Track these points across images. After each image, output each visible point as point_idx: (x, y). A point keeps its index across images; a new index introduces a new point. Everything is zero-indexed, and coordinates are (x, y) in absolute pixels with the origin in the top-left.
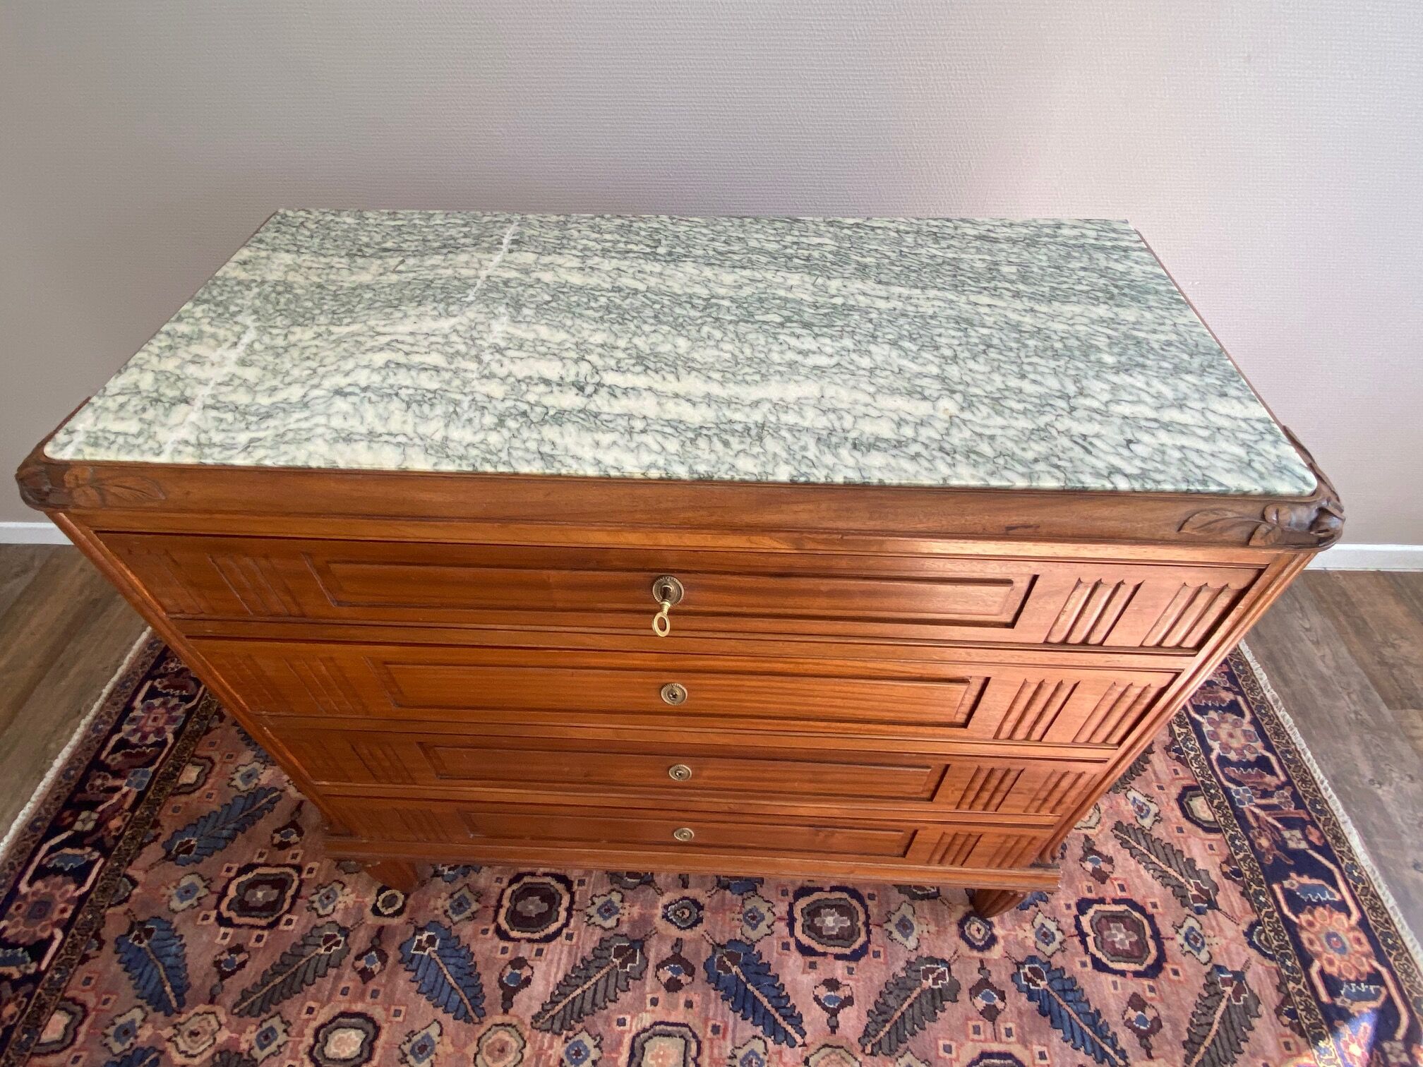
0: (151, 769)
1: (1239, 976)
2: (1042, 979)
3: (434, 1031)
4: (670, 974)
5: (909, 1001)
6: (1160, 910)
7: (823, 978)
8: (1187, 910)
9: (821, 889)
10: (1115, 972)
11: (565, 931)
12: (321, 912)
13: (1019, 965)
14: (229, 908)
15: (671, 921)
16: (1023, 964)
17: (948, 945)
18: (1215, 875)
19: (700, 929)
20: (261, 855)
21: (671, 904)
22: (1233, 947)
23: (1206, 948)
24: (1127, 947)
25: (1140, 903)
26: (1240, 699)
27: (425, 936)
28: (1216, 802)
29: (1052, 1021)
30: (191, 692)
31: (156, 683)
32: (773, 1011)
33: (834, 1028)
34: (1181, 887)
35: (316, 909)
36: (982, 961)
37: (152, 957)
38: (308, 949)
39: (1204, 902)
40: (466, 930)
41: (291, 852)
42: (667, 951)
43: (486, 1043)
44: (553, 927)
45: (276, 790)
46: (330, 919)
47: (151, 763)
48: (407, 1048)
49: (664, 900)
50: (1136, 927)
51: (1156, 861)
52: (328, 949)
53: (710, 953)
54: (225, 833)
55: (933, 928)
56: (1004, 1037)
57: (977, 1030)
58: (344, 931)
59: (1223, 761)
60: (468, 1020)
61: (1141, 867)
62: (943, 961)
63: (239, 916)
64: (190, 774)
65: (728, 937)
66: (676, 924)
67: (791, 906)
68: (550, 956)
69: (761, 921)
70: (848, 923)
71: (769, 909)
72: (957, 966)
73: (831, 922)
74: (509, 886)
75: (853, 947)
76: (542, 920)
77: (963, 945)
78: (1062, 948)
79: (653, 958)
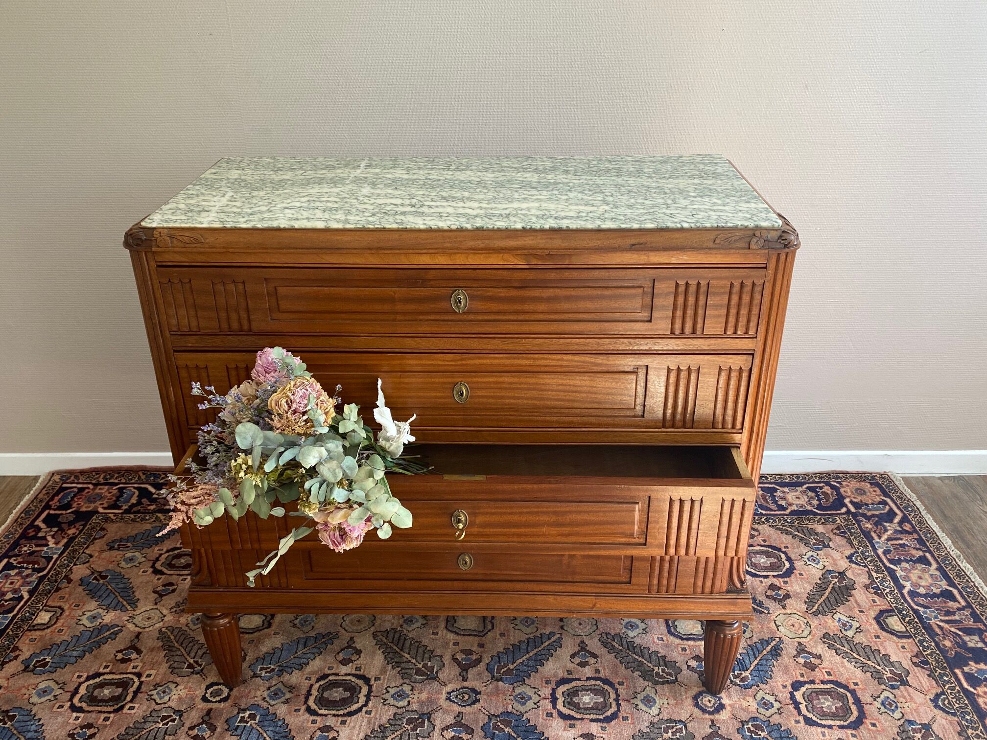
0: (10, 615)
1: (927, 727)
2: (763, 731)
4: (453, 733)
6: (861, 686)
7: (581, 733)
8: (883, 687)
9: (579, 679)
10: (824, 726)
11: (364, 709)
12: (158, 701)
13: (743, 723)
14: (80, 700)
15: (454, 702)
16: (747, 722)
17: (685, 710)
18: (906, 664)
19: (477, 706)
20: (106, 667)
21: (453, 691)
22: (922, 709)
23: (899, 710)
24: (834, 710)
25: (844, 683)
26: (928, 555)
27: (247, 714)
28: (907, 619)
30: (42, 565)
31: (12, 561)
34: (878, 672)
35: (155, 700)
36: (712, 721)
37: (15, 732)
38: (147, 725)
39: (896, 681)
40: (282, 710)
41: (132, 665)
42: (450, 720)
44: (355, 707)
45: (118, 626)
46: (167, 705)
47: (11, 610)
49: (449, 688)
50: (842, 698)
51: (858, 657)
52: (166, 724)
53: (486, 720)
54: (75, 654)
55: (672, 702)
58: (180, 713)
59: (913, 594)
61: (845, 661)
62: (680, 721)
63: (88, 705)
64: (44, 617)
65: (501, 710)
66: (457, 703)
67: (554, 690)
68: (352, 724)
69: (529, 700)
70: (602, 700)
71: (535, 693)
72: (692, 723)
73: (587, 699)
74: (317, 682)
75: (605, 714)
76: (345, 702)
77: (697, 711)
78: (780, 712)
79: (438, 724)
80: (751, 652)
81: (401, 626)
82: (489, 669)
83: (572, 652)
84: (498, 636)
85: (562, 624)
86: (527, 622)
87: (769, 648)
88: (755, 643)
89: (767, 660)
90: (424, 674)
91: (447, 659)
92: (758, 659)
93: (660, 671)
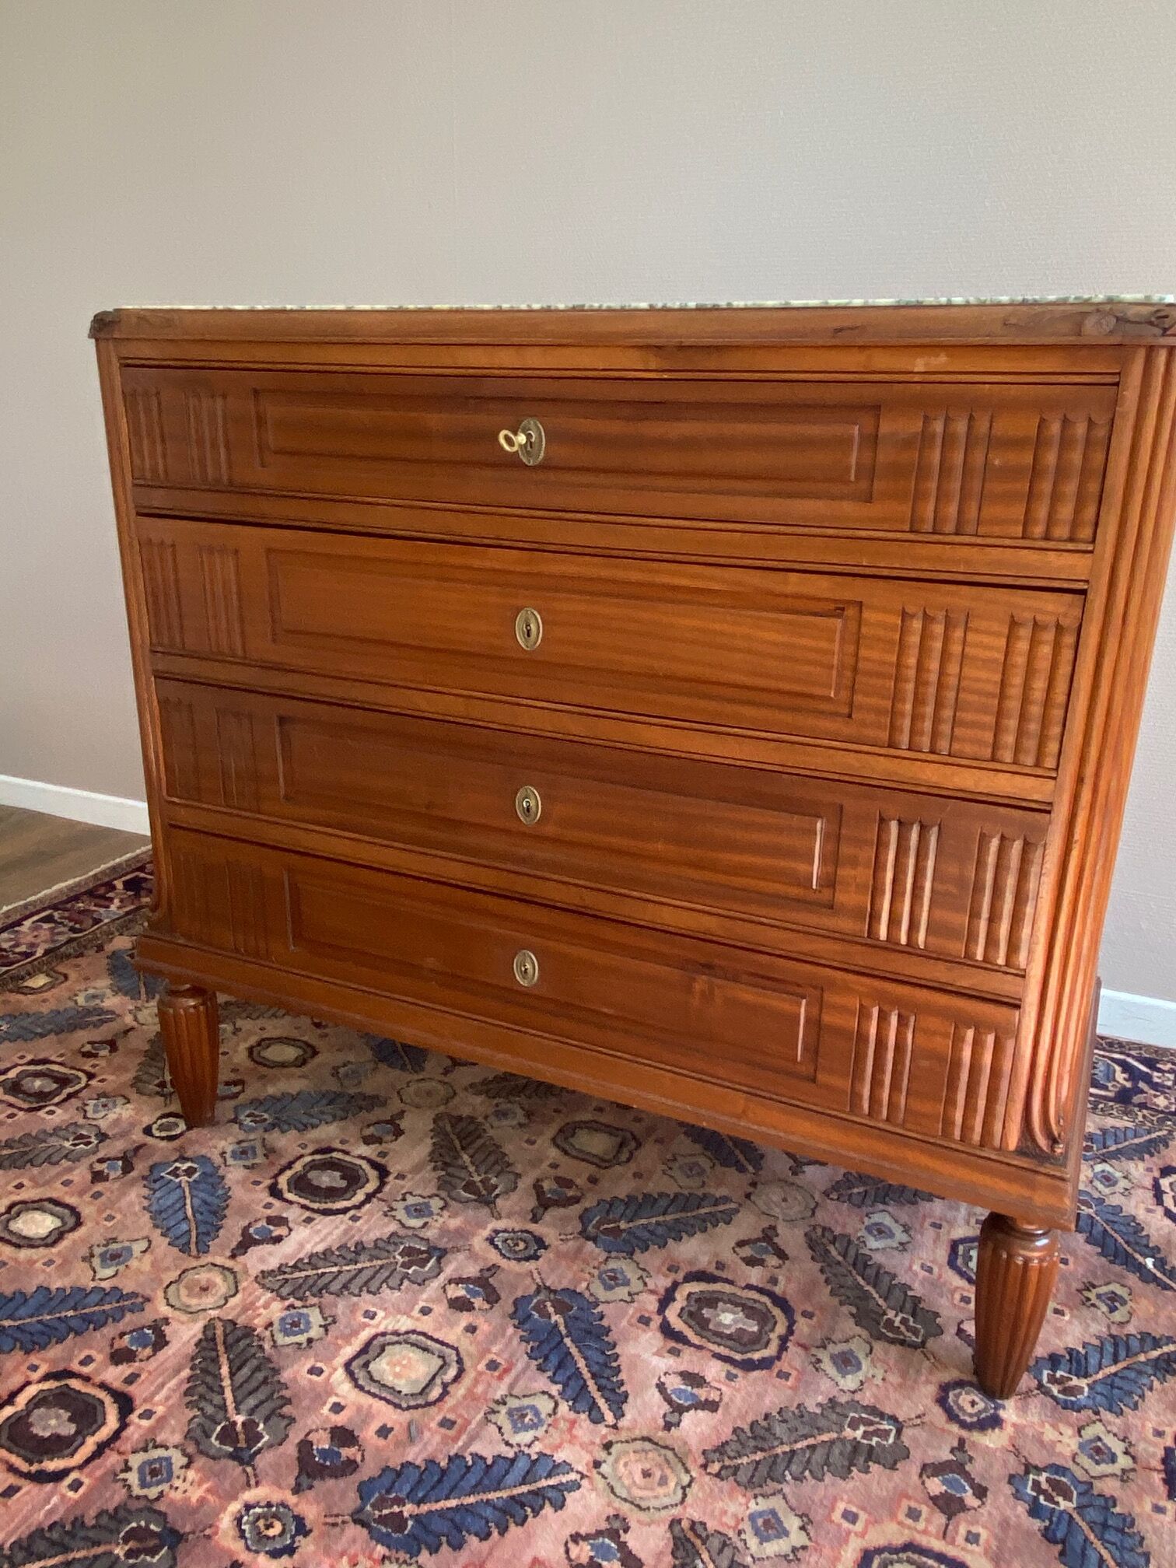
2: (1068, 1497)
3: (138, 1247)
4: (463, 1293)
5: (811, 1441)
7: (682, 1368)
9: (731, 1282)
11: (352, 1213)
12: (89, 1115)
13: (1029, 1468)
15: (496, 1247)
16: (1038, 1470)
17: (912, 1401)
19: (531, 1265)
20: (62, 1055)
21: (505, 1231)
27: (185, 1166)
29: (1062, 1554)
30: (84, 926)
31: (56, 914)
32: (587, 1375)
33: (668, 1426)
35: (85, 1111)
36: (962, 1441)
38: (54, 1138)
40: (234, 1174)
41: (93, 1062)
42: (472, 1270)
43: (190, 1276)
44: (341, 1204)
45: (114, 1013)
46: (94, 1123)
47: (9, 965)
48: (97, 1251)
49: (500, 1225)
52: (75, 1145)
53: (531, 1291)
54: (39, 1030)
55: (894, 1379)
56: (960, 1539)
57: (914, 1515)
58: (103, 1137)
60: (185, 1249)
62: (893, 1419)
64: (40, 981)
65: (565, 1284)
66: (500, 1251)
67: (675, 1285)
68: (319, 1227)
69: (622, 1285)
70: (755, 1329)
71: (641, 1278)
72: (915, 1431)
73: (728, 1319)
74: (313, 1154)
75: (749, 1355)
76: (332, 1193)
77: (937, 1415)
78: (1124, 1476)
79: (449, 1271)
80: (1109, 1348)
81: (486, 1117)
82: (584, 1218)
83: (743, 1235)
84: (630, 1175)
85: (751, 1189)
86: (691, 1170)
87: (1155, 1354)
88: (1128, 1336)
89: (1140, 1373)
90: (476, 1192)
91: (526, 1183)
92: (1120, 1366)
93: (898, 1319)
